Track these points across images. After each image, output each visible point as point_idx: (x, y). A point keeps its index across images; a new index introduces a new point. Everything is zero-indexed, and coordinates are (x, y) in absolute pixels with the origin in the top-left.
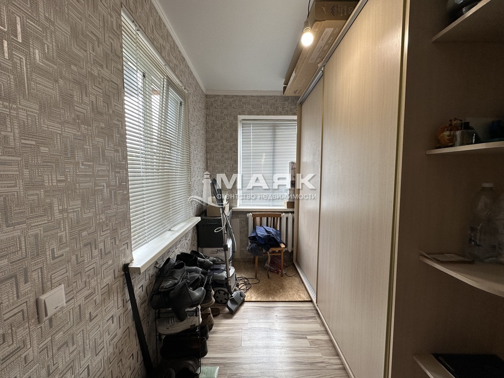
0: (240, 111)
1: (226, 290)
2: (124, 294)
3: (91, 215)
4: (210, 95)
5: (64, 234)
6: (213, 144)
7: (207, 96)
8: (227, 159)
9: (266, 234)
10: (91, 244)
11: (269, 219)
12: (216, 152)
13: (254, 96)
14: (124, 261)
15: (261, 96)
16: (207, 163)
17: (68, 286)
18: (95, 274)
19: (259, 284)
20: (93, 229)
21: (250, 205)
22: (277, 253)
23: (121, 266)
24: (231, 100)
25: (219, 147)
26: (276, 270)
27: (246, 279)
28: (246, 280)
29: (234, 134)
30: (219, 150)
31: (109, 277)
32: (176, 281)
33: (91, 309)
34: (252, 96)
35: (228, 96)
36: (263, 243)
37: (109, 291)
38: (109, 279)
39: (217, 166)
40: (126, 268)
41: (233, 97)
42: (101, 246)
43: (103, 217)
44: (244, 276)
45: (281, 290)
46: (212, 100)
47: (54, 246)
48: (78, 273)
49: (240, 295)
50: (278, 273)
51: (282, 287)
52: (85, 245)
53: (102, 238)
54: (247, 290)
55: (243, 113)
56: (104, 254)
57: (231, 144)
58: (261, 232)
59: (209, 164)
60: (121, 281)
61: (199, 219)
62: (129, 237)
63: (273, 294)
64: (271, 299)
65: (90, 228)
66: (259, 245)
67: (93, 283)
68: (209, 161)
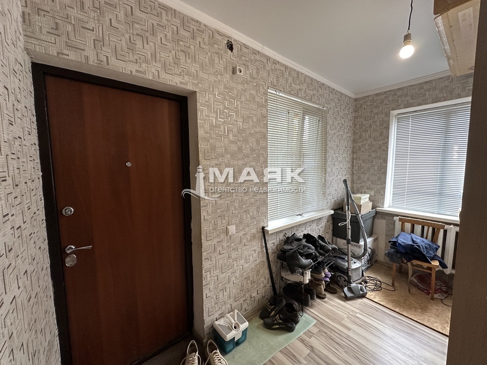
0: (394, 106)
1: (346, 278)
2: (262, 242)
3: (247, 198)
4: (359, 98)
5: (237, 205)
6: (360, 144)
7: (356, 100)
8: (375, 158)
9: (411, 243)
10: (247, 212)
11: (426, 228)
12: (363, 152)
13: (415, 85)
14: (262, 225)
15: (426, 82)
16: (353, 162)
17: (237, 226)
18: (248, 226)
19: (393, 293)
20: (248, 205)
21: (403, 208)
22: (424, 268)
23: (261, 227)
24: (383, 97)
25: (367, 147)
26: (426, 290)
27: (380, 281)
28: (378, 282)
29: (385, 131)
30: (366, 150)
31: (254, 230)
32: (292, 248)
33: (245, 241)
34: (411, 86)
35: (380, 93)
36: (403, 251)
37: (254, 237)
38: (254, 231)
39: (363, 165)
40: (263, 228)
41: (385, 93)
42: (251, 213)
43: (253, 200)
44: (379, 278)
45: (419, 310)
46: (362, 102)
47: (233, 209)
48: (241, 223)
49: (361, 289)
50: (428, 294)
51: (424, 309)
52: (244, 211)
53: (252, 210)
54: (373, 290)
55: (398, 107)
56: (253, 218)
57: (381, 142)
58: (405, 239)
59: (355, 163)
60: (261, 234)
61: (332, 212)
62: (267, 213)
63: (404, 308)
64: (397, 310)
65: (247, 204)
66: (397, 252)
67: (247, 230)
68: (355, 160)
